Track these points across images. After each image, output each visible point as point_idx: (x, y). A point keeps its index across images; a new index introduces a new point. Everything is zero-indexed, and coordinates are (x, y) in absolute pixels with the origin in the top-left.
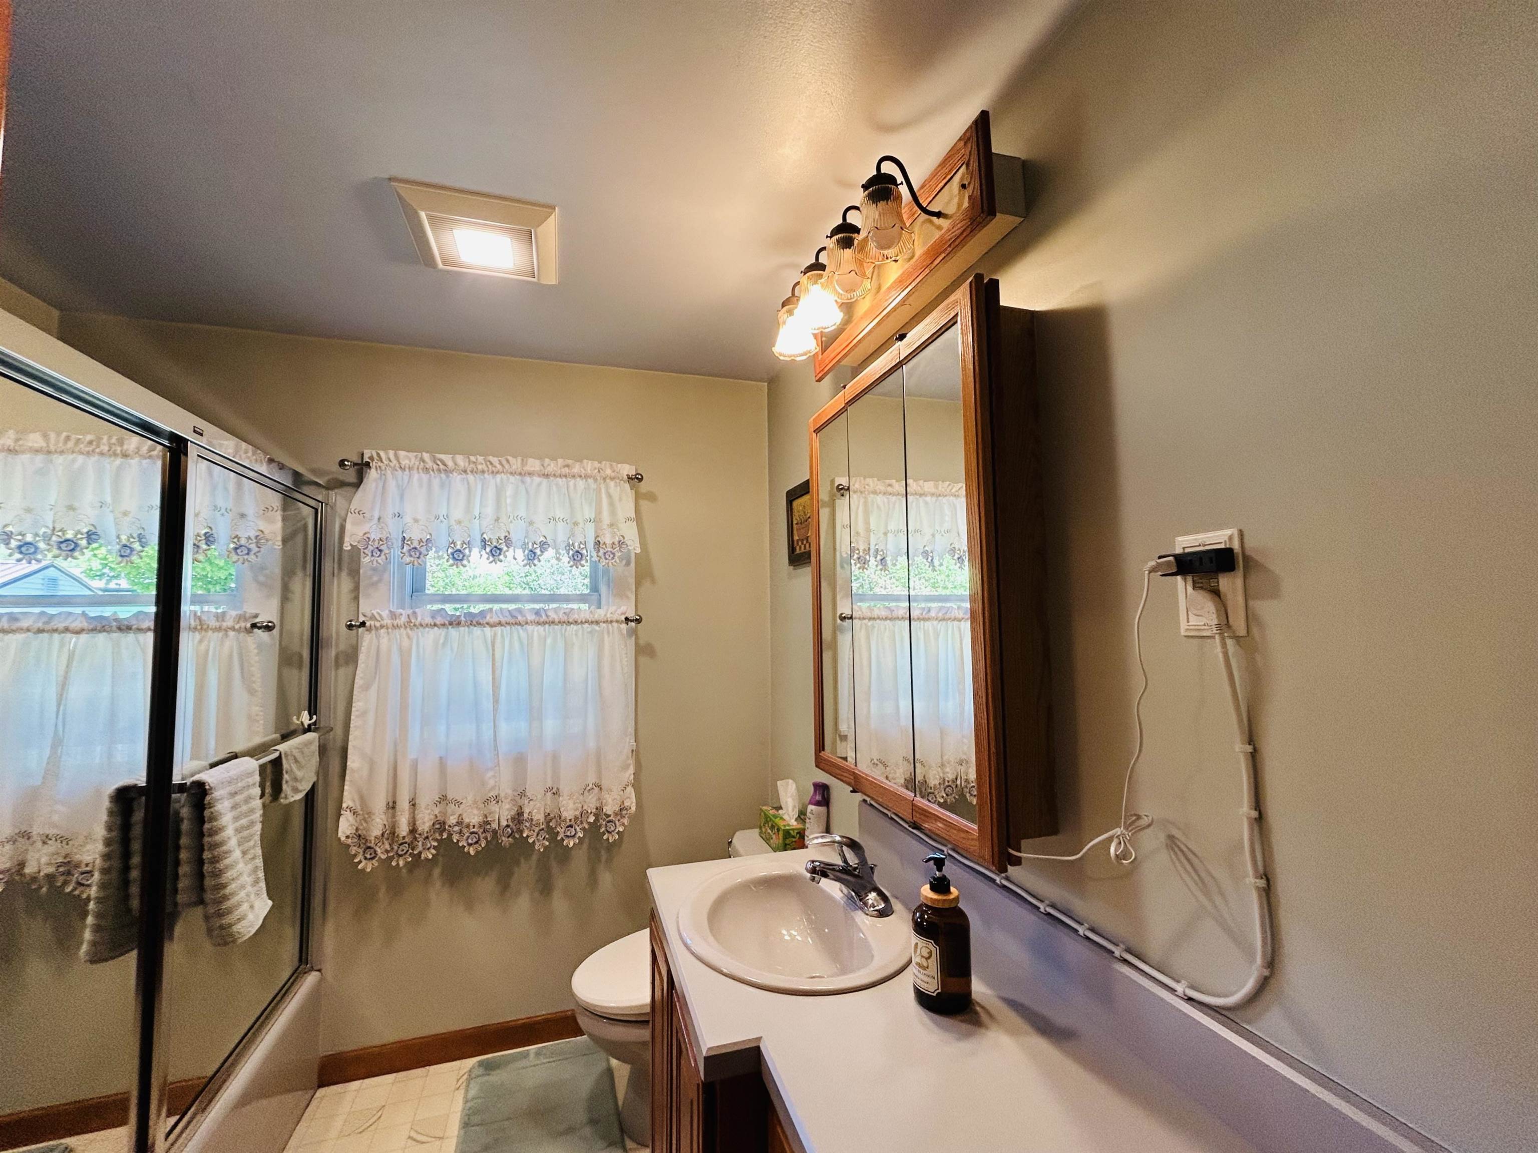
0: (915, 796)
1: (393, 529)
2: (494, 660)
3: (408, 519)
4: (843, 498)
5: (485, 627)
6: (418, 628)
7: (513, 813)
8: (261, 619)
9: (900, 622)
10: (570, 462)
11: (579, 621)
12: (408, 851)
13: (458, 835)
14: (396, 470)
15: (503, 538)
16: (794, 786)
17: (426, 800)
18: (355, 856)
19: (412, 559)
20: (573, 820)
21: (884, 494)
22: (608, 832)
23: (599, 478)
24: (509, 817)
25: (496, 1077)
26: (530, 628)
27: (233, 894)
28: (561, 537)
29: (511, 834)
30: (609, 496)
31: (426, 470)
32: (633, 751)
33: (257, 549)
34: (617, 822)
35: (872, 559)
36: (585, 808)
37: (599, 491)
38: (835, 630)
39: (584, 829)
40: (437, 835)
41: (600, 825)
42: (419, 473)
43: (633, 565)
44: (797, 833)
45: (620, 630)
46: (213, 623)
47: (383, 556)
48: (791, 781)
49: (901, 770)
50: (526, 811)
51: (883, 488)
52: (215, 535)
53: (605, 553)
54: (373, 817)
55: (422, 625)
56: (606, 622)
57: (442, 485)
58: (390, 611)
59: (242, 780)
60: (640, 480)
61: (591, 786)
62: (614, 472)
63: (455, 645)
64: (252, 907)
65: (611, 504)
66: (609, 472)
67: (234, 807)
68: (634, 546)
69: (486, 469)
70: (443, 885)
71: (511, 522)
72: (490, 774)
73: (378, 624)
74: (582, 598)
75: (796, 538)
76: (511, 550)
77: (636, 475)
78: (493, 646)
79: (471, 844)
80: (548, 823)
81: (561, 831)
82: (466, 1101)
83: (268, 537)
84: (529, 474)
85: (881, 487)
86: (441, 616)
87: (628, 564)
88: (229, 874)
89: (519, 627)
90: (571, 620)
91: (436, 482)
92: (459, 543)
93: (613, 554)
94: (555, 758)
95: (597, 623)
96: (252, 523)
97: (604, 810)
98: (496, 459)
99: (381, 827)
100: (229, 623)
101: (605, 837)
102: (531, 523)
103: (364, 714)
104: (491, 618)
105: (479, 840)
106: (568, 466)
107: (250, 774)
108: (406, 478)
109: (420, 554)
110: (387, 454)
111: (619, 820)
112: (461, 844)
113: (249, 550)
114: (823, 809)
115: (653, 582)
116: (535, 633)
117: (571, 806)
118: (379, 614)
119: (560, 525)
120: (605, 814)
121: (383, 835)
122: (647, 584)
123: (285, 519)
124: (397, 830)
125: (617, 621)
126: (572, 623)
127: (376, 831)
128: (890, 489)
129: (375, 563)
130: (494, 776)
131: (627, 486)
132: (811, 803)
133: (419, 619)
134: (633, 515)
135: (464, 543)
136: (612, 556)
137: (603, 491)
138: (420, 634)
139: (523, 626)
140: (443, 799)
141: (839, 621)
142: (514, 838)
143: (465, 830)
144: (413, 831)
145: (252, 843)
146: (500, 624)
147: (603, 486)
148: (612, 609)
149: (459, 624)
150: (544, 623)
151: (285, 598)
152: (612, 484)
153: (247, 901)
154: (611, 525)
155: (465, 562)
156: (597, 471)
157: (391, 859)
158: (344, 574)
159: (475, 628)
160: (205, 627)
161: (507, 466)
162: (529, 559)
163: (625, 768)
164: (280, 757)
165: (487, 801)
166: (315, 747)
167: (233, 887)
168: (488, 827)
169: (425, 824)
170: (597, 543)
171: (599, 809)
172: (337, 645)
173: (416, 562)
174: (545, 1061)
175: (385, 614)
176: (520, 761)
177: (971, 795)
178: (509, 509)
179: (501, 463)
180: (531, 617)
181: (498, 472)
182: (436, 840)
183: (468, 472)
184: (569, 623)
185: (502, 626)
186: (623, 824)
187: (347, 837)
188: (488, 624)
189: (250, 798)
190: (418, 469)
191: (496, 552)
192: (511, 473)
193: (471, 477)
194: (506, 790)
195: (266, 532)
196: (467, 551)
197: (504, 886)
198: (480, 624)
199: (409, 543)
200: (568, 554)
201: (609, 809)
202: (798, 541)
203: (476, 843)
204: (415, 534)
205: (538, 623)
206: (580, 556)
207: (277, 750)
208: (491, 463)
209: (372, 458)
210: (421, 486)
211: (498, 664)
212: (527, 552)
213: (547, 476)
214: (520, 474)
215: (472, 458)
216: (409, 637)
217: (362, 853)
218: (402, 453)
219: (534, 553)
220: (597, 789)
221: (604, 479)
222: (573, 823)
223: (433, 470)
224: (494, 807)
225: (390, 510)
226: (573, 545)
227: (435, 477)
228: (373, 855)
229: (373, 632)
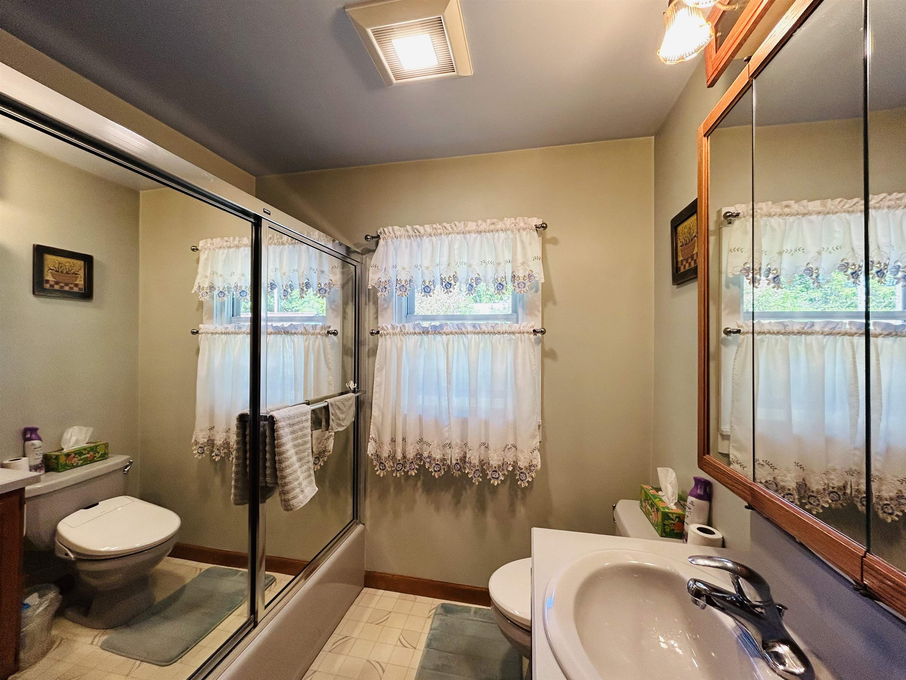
0: (868, 551)
1: (392, 275)
2: (447, 356)
3: (399, 268)
4: (730, 225)
5: (443, 335)
6: (406, 335)
7: (461, 455)
8: (332, 329)
9: (795, 336)
10: (495, 220)
11: (501, 332)
12: (402, 469)
13: (429, 464)
14: (393, 239)
15: (452, 276)
16: (674, 475)
17: (412, 439)
18: (375, 466)
19: (401, 292)
20: (497, 467)
21: (780, 215)
22: (521, 480)
23: (515, 230)
24: (458, 458)
25: (450, 618)
26: (470, 336)
27: (290, 483)
28: (490, 275)
29: (459, 469)
30: (522, 242)
31: (409, 237)
32: (539, 426)
33: (329, 290)
34: (527, 474)
35: (763, 278)
36: (506, 460)
37: (514, 240)
38: (720, 342)
39: (504, 475)
40: (419, 461)
41: (516, 474)
42: (405, 239)
43: (540, 292)
44: (676, 517)
45: (530, 339)
46: (311, 331)
47: (387, 292)
48: (671, 470)
49: (793, 475)
50: (468, 456)
51: (779, 210)
52: (311, 284)
53: (519, 284)
54: (383, 445)
55: (408, 333)
56: (520, 333)
57: (419, 246)
58: (391, 325)
59: (298, 417)
60: (545, 228)
61: (510, 446)
62: (525, 224)
63: (426, 346)
64: (302, 491)
65: (524, 248)
66: (522, 224)
67: (293, 432)
68: (540, 278)
69: (442, 232)
70: (423, 492)
71: (458, 266)
72: (446, 429)
73: (385, 332)
74: (506, 317)
75: (680, 258)
76: (458, 284)
77: (542, 225)
78: (447, 347)
79: (436, 471)
80: (482, 466)
81: (490, 473)
82: (431, 629)
83: (334, 283)
84: (469, 232)
85: (776, 209)
86: (419, 327)
87: (537, 291)
88: (287, 471)
89: (463, 335)
90: (496, 331)
91: (415, 244)
92: (427, 281)
93: (524, 284)
94: (486, 423)
95: (513, 333)
96: (327, 276)
97: (519, 464)
98: (448, 225)
99: (388, 452)
100: (318, 331)
101: (519, 483)
102: (470, 266)
103: (380, 385)
104: (447, 329)
105: (441, 469)
106: (493, 224)
107: (305, 414)
108: (398, 243)
109: (406, 289)
110: (388, 229)
111: (528, 473)
112: (430, 470)
113: (326, 291)
114: (704, 503)
115: (555, 303)
116: (473, 340)
117: (496, 457)
118: (386, 326)
119: (489, 266)
120: (519, 468)
121: (389, 456)
122: (550, 305)
123: (343, 273)
124: (396, 455)
125: (528, 333)
126: (496, 333)
127: (385, 454)
128: (787, 210)
129: (383, 296)
130: (448, 431)
131: (535, 233)
132: (691, 495)
133: (407, 329)
134: (540, 254)
135: (430, 282)
136: (523, 285)
137: (518, 239)
138: (407, 338)
139: (465, 335)
140: (421, 440)
141: (723, 335)
142: (461, 471)
143: (432, 462)
144: (404, 457)
145: (306, 454)
146: (451, 333)
147: (518, 236)
148: (524, 324)
149: (428, 333)
150: (479, 333)
151: (344, 318)
152: (524, 233)
153: (299, 487)
154: (523, 264)
155: (431, 294)
156: (514, 224)
157: (393, 471)
158: (371, 303)
159: (438, 336)
160: (308, 333)
161: (455, 229)
162: (469, 290)
163: (533, 437)
164: (328, 405)
165: (444, 446)
166: (353, 402)
167: (290, 478)
168: (445, 462)
169: (411, 454)
170: (514, 277)
171: (515, 462)
172: (369, 345)
173: (403, 294)
174: (479, 619)
175: (389, 326)
176: (464, 422)
177: (884, 512)
178: (456, 257)
179: (452, 228)
180: (470, 329)
181: (449, 234)
182: (418, 465)
183: (432, 235)
184: (495, 333)
185: (453, 334)
186: (532, 477)
187: (372, 455)
188: (444, 333)
189: (304, 428)
190: (404, 236)
191: (448, 286)
192: (458, 233)
193: (434, 238)
194: (456, 440)
195: (333, 280)
196: (432, 287)
197: (457, 501)
198: (440, 333)
199: (399, 282)
200: (494, 286)
201: (522, 464)
202: (682, 261)
203: (439, 471)
204: (404, 277)
205: (475, 333)
206: (501, 286)
207: (326, 402)
208: (446, 228)
209: (381, 233)
210: (406, 247)
211: (450, 359)
212: (468, 285)
213: (480, 232)
214: (463, 233)
215: (434, 226)
216: (401, 341)
217: (378, 465)
218: (396, 228)
219: (472, 286)
220: (514, 449)
221: (519, 230)
222: (497, 469)
223: (413, 236)
224: (448, 451)
225: (391, 264)
226: (497, 279)
227: (414, 241)
228: (384, 468)
229: (383, 337)
